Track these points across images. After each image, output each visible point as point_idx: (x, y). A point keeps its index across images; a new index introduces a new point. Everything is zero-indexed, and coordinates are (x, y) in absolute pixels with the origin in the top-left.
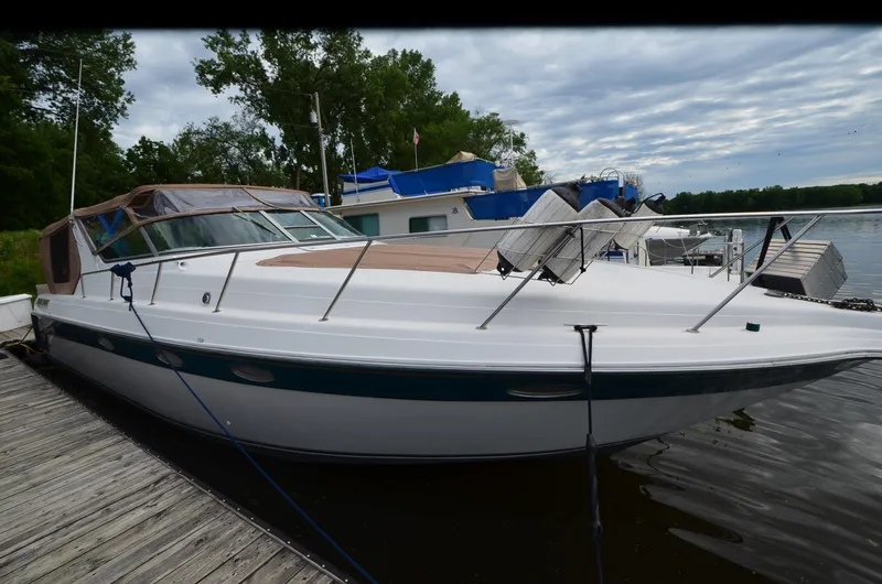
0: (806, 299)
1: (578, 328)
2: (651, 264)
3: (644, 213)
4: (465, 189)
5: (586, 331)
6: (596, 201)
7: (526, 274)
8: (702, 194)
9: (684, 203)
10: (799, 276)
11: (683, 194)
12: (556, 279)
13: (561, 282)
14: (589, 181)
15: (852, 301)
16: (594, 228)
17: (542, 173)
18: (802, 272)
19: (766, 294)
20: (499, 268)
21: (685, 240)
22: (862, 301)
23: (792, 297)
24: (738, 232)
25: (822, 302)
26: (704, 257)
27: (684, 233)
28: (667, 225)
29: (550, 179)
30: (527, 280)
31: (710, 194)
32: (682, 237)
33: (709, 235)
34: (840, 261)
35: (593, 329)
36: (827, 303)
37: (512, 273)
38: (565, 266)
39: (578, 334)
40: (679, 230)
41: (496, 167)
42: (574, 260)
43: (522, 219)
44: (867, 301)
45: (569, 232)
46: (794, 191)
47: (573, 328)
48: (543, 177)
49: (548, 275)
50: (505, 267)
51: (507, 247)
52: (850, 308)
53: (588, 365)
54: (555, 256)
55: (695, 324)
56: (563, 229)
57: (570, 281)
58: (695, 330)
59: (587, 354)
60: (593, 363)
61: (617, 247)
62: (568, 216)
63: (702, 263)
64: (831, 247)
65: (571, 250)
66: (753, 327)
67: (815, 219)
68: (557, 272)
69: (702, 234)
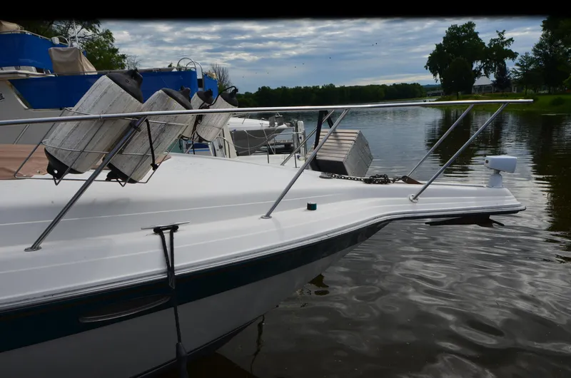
0: (347, 179)
1: (158, 231)
2: (238, 155)
3: (221, 105)
4: (12, 70)
5: (166, 232)
6: (161, 91)
7: (87, 175)
8: (278, 89)
9: (265, 97)
10: (341, 160)
11: (264, 88)
12: (126, 179)
13: (133, 181)
14: (175, 70)
15: (375, 177)
16: (162, 121)
17: (124, 57)
18: (344, 156)
19: (321, 177)
20: (50, 170)
21: (267, 131)
22: (381, 176)
23: (338, 178)
24: (301, 123)
25: (357, 180)
26: (283, 146)
27: (264, 124)
28: (251, 117)
29: (135, 64)
30: (88, 182)
31: (284, 89)
32: (264, 129)
33: (284, 126)
34: (367, 145)
35: (174, 228)
36: (360, 180)
37: (69, 176)
38: (134, 163)
39: (158, 237)
40: (261, 121)
41: (54, 45)
42: (144, 157)
43: (74, 109)
44: (384, 177)
45: (134, 124)
46: (343, 89)
47: (152, 231)
48: (125, 62)
49: (115, 175)
50: (58, 169)
51: (56, 144)
52: (375, 183)
53: (170, 269)
54: (121, 152)
55: (267, 211)
56: (125, 123)
57: (144, 179)
58: (268, 216)
59: (169, 256)
60: (175, 266)
61: (201, 139)
62: (130, 107)
63: (279, 151)
64: (360, 135)
65: (138, 146)
66: (312, 207)
67: (344, 113)
68: (126, 171)
69: (279, 124)
